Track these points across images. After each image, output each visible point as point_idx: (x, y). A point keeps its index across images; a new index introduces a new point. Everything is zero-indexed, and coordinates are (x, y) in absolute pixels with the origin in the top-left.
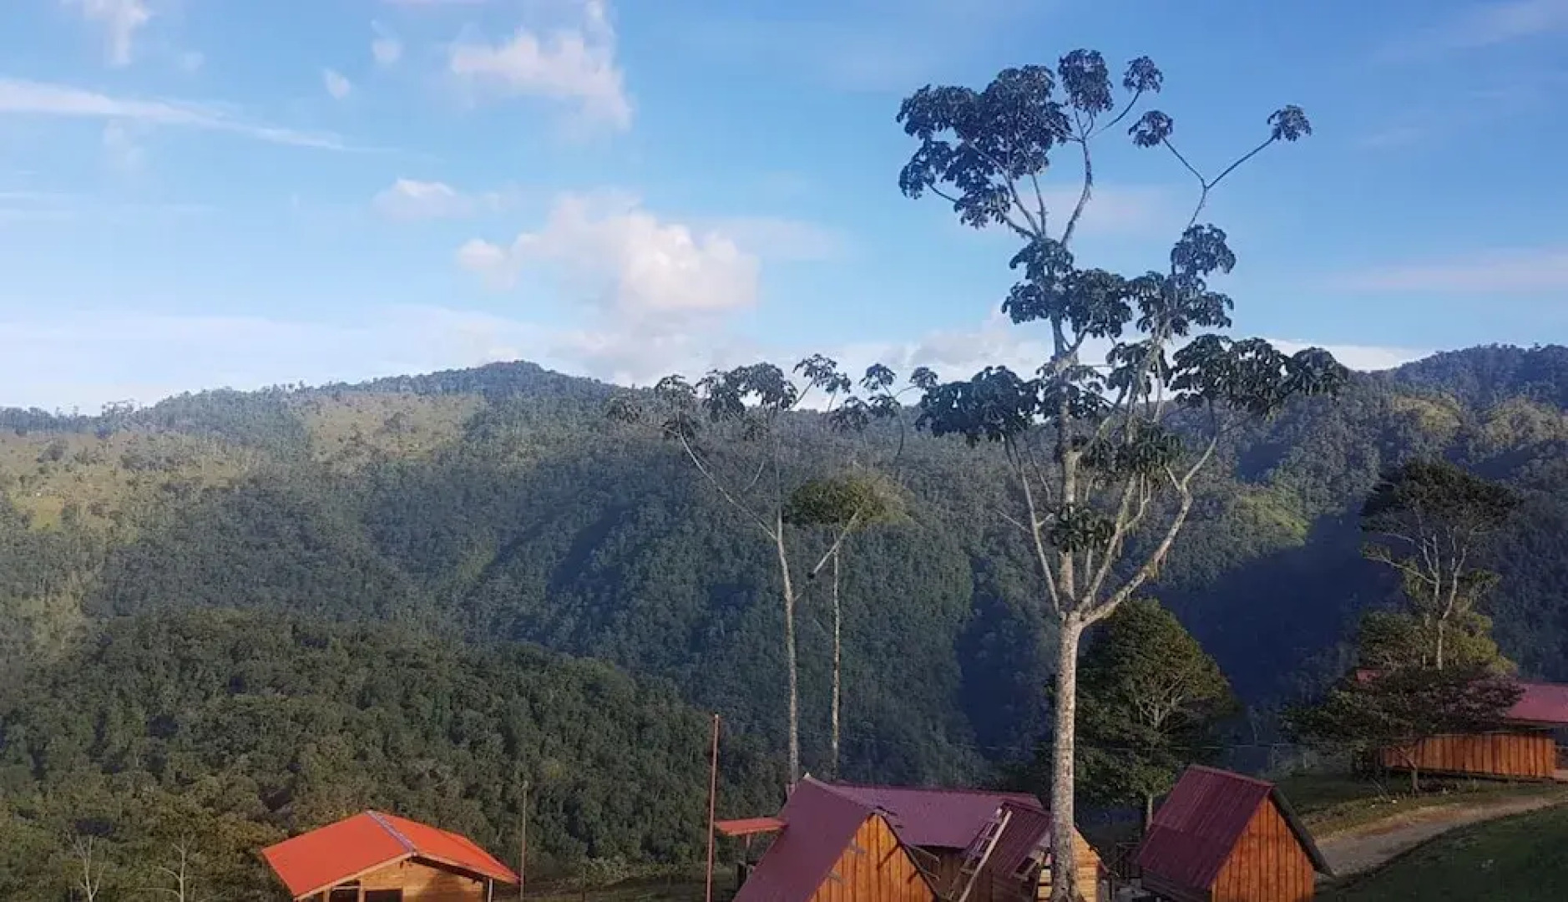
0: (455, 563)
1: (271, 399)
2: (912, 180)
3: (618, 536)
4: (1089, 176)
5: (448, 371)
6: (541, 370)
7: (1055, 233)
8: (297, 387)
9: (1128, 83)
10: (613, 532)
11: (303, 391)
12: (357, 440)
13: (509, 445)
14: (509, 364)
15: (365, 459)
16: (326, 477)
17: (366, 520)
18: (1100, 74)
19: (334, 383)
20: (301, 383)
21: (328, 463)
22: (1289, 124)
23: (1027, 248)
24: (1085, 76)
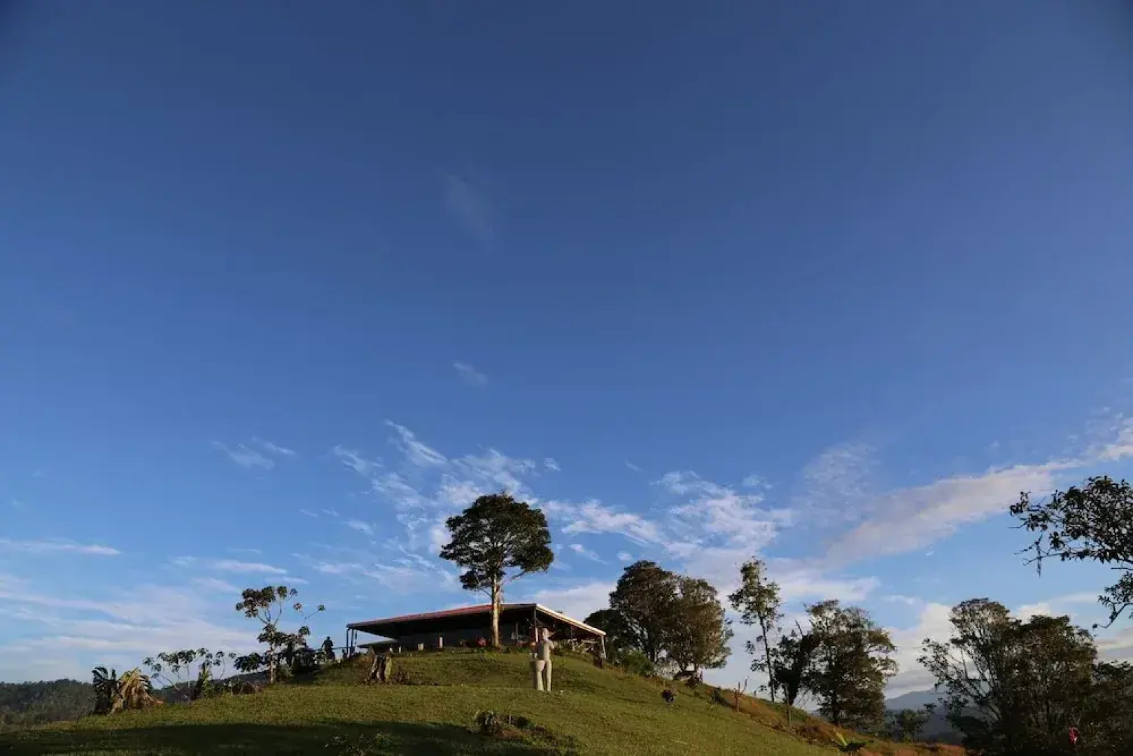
2: (239, 607)
4: (280, 612)
7: (272, 623)
9: (291, 594)
18: (285, 591)
22: (322, 608)
23: (266, 625)
24: (282, 591)
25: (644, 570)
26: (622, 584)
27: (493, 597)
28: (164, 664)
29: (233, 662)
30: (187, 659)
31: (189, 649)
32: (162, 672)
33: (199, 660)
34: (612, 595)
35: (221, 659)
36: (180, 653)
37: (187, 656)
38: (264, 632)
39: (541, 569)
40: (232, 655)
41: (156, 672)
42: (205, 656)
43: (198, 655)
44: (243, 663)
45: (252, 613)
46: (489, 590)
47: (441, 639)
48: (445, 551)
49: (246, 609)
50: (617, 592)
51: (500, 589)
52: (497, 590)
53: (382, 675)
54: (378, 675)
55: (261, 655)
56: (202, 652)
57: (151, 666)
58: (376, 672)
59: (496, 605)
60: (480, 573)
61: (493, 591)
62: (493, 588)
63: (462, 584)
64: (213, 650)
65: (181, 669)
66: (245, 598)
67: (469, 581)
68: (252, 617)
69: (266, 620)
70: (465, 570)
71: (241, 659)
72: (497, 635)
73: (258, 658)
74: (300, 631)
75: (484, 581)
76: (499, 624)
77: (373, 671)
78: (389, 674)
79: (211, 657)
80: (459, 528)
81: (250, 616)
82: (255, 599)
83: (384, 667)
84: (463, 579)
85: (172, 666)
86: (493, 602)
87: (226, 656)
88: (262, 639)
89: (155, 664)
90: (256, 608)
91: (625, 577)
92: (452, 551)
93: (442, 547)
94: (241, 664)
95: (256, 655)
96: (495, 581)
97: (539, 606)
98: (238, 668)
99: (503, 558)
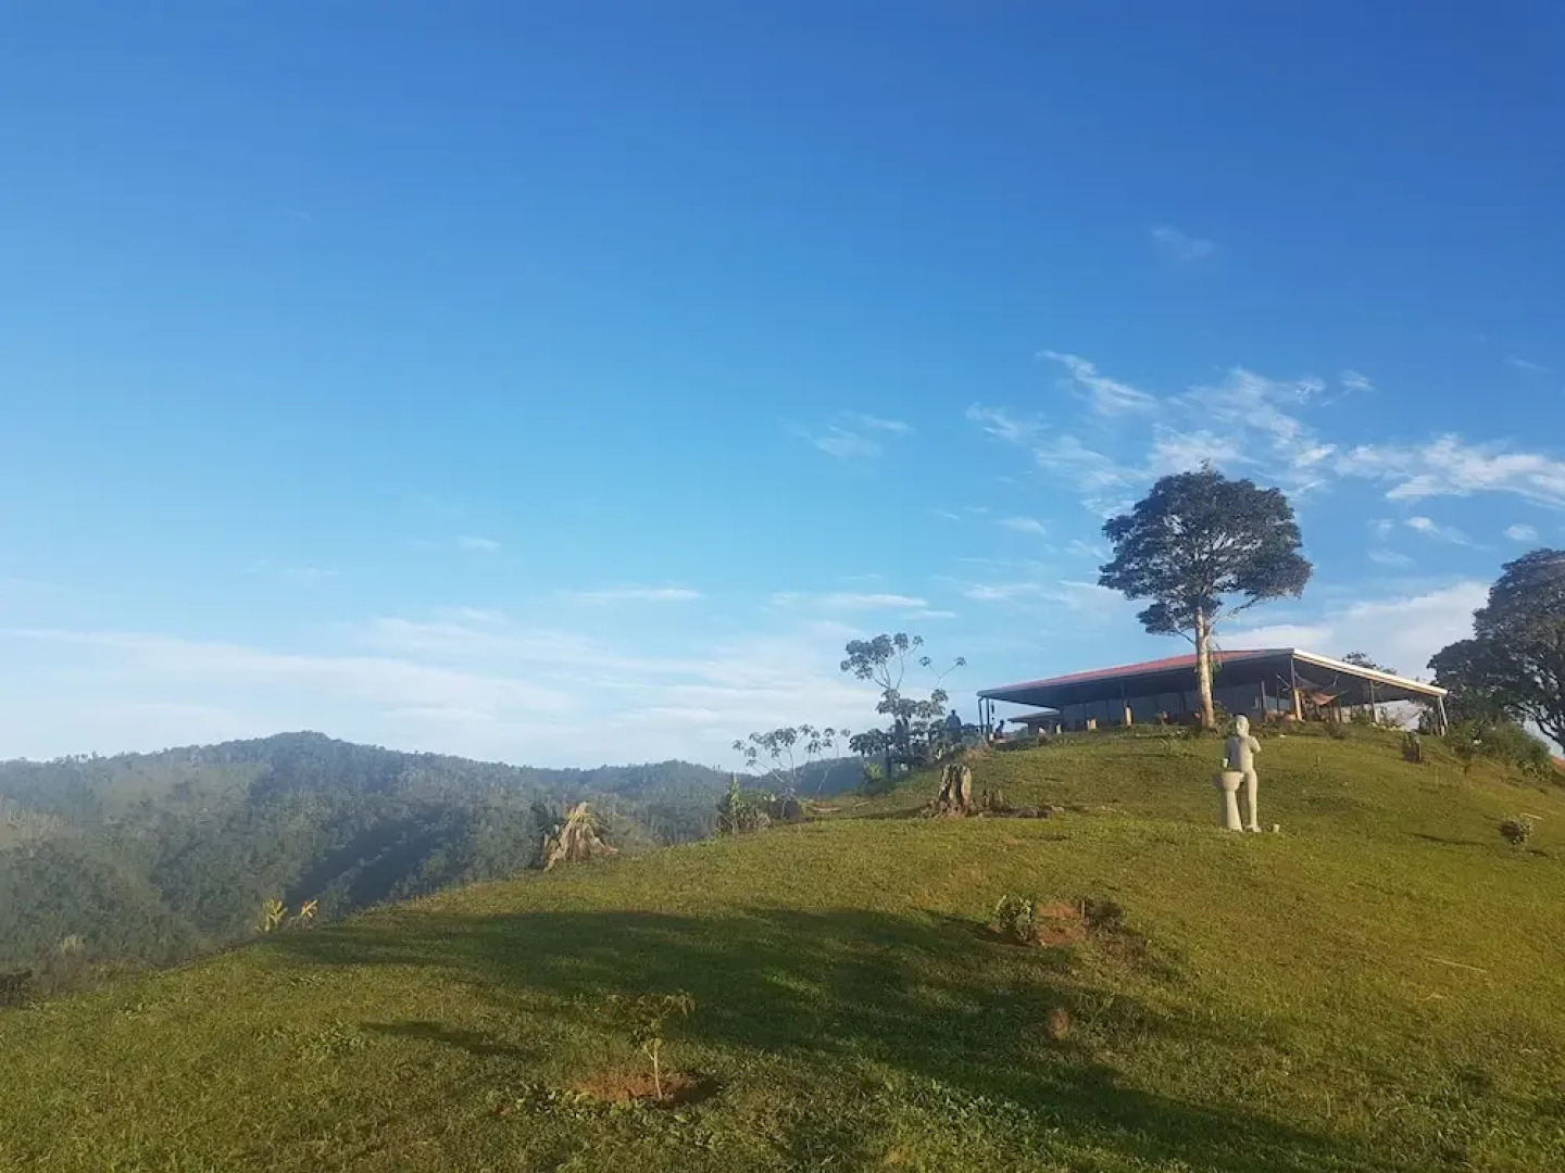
0: (244, 917)
1: (65, 770)
3: (401, 887)
4: (903, 670)
5: (237, 742)
6: (327, 739)
7: (893, 686)
8: (90, 757)
9: (914, 643)
10: (397, 884)
11: (96, 761)
12: (146, 805)
13: (295, 807)
14: (297, 734)
15: (155, 822)
16: (118, 841)
17: (154, 879)
18: (906, 640)
19: (126, 753)
20: (94, 754)
21: (119, 827)
22: (961, 662)
23: (885, 690)
24: (901, 640)
25: (1545, 567)
26: (1499, 594)
27: (1198, 643)
28: (758, 747)
29: (846, 742)
30: (788, 740)
31: (788, 727)
32: (757, 758)
33: (803, 740)
34: (1479, 614)
35: (831, 738)
36: (777, 733)
37: (788, 736)
38: (884, 699)
39: (1287, 592)
40: (845, 733)
41: (751, 758)
42: (809, 735)
43: (800, 734)
44: (860, 742)
45: (865, 672)
46: (1191, 633)
47: (1128, 711)
48: (1106, 574)
49: (856, 668)
50: (1488, 609)
51: (1211, 630)
52: (1206, 633)
53: (959, 793)
54: (951, 795)
55: (884, 731)
56: (806, 730)
57: (742, 752)
58: (947, 789)
59: (1204, 658)
60: (1174, 606)
61: (1197, 634)
62: (1197, 630)
63: (1144, 626)
64: (820, 727)
65: (781, 754)
66: (851, 653)
67: (1155, 620)
68: (866, 678)
69: (885, 683)
70: (1146, 602)
71: (858, 738)
72: (1210, 709)
73: (880, 737)
74: (933, 696)
75: (1184, 619)
76: (1213, 689)
77: (943, 789)
78: (969, 792)
79: (818, 736)
80: (1127, 536)
81: (862, 677)
82: (865, 655)
83: (959, 783)
84: (1144, 617)
85: (769, 750)
86: (1199, 653)
87: (838, 734)
88: (882, 709)
89: (747, 748)
90: (870, 665)
91: (1504, 580)
92: (1117, 575)
93: (1101, 568)
94: (859, 744)
95: (877, 730)
96: (1200, 619)
97: (1296, 651)
98: (855, 750)
99: (1212, 577)
